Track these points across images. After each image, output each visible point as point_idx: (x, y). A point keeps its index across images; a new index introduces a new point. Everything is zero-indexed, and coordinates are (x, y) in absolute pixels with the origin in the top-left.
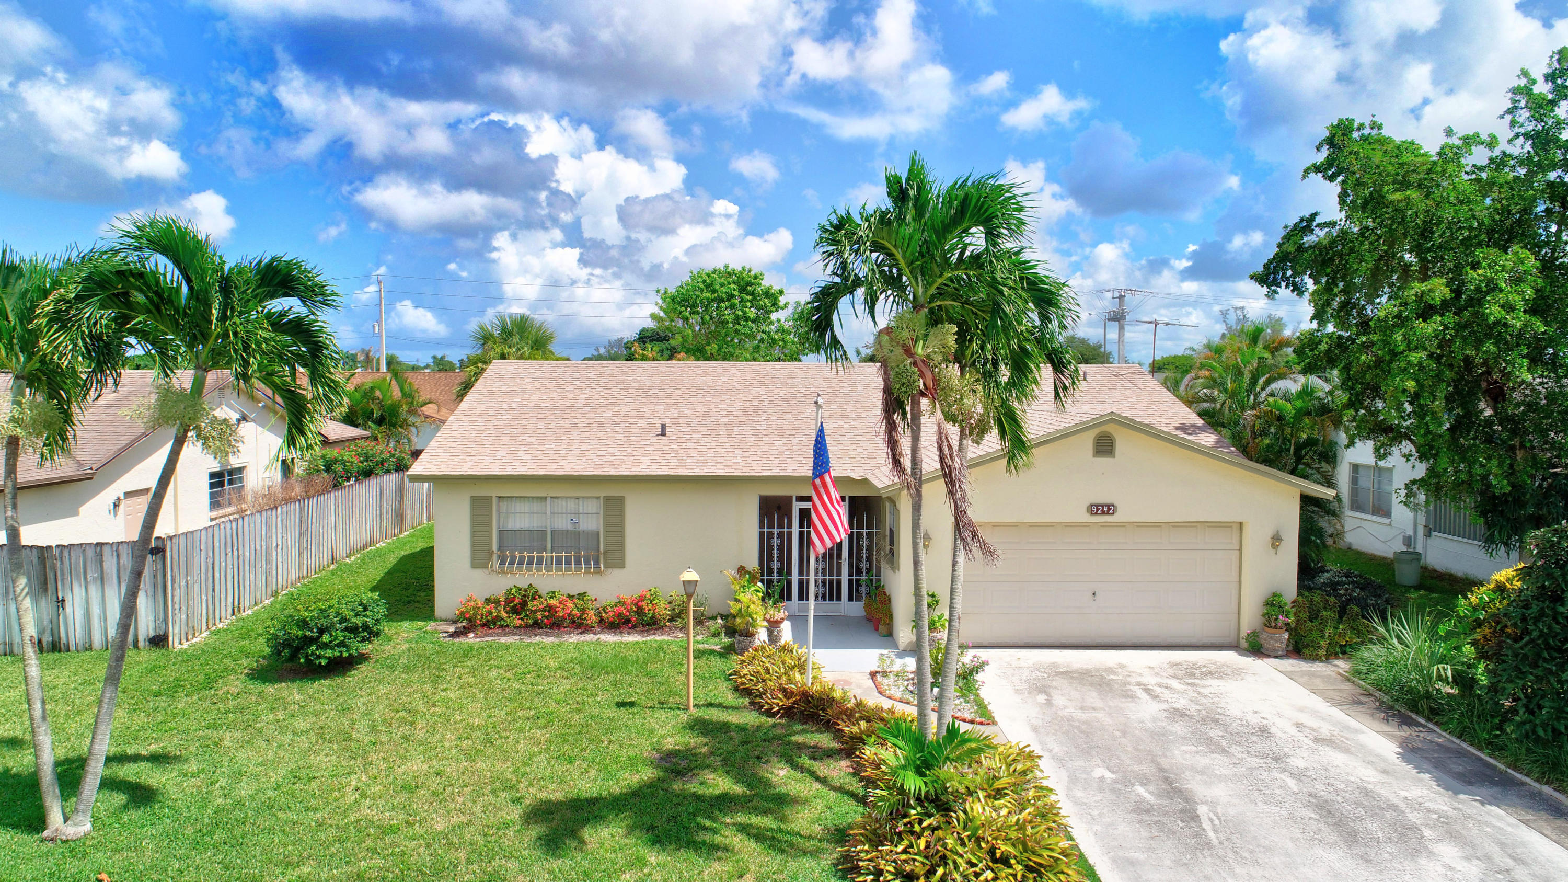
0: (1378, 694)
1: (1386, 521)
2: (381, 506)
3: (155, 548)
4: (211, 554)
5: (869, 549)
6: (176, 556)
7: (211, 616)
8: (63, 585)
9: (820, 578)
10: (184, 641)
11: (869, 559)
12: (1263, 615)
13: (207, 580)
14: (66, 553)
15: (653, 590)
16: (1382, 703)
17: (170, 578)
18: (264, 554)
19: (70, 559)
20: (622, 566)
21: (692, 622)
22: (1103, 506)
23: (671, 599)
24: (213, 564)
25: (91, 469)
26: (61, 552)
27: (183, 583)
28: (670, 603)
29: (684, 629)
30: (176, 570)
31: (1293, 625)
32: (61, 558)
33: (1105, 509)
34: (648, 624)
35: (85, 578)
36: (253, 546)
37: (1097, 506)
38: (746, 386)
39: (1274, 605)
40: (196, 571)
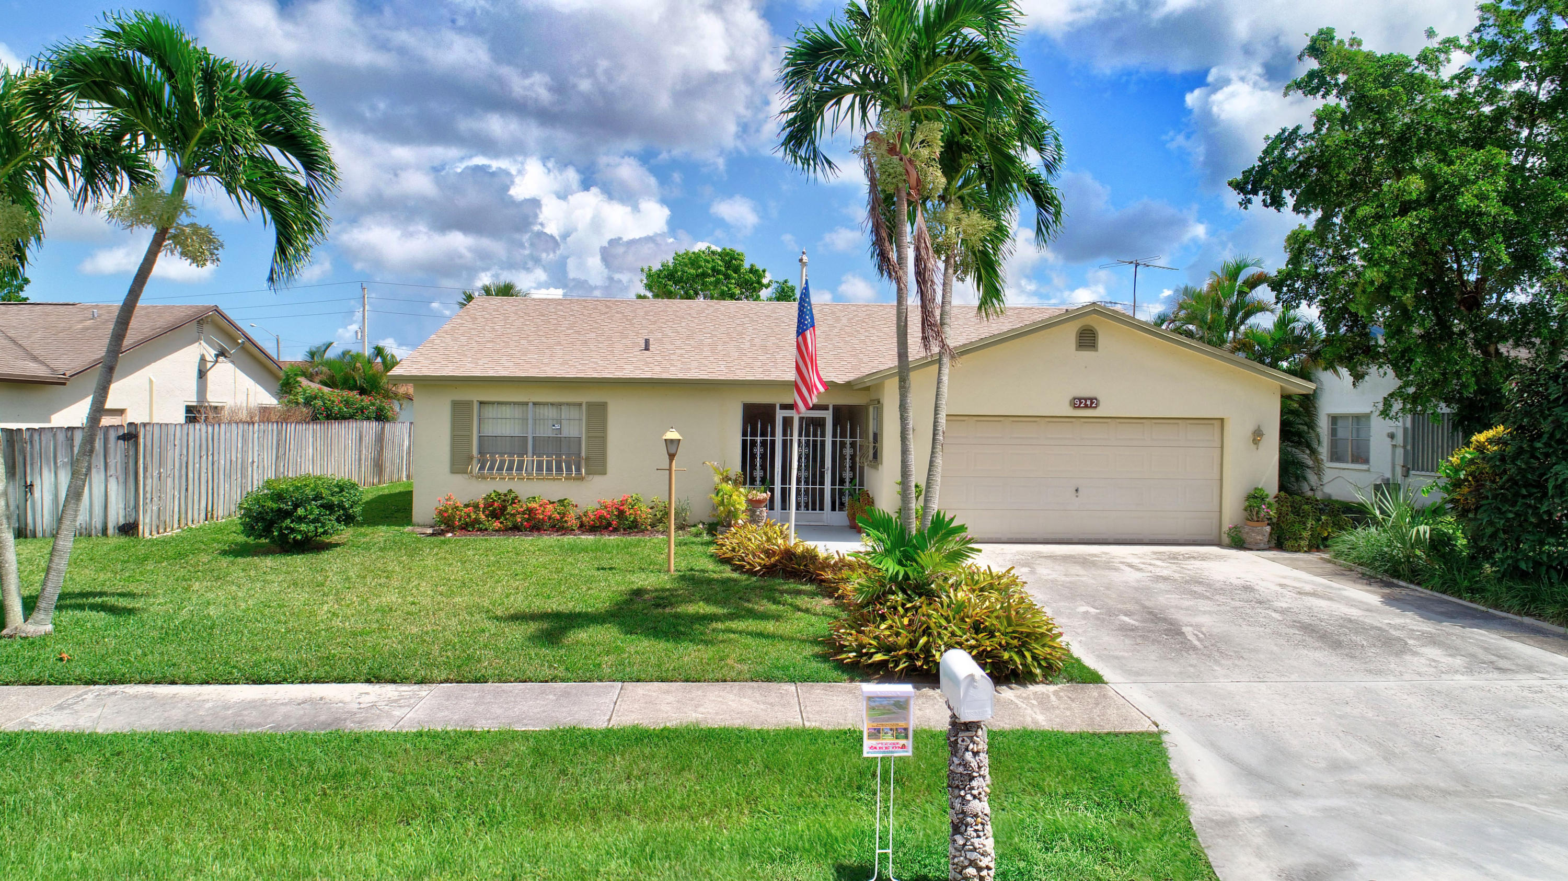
0: (1360, 569)
1: (1364, 467)
2: (360, 452)
3: (128, 434)
4: (185, 452)
5: (853, 458)
6: (149, 444)
7: (183, 516)
8: (32, 469)
9: (803, 486)
10: (154, 533)
11: (853, 468)
12: (1246, 510)
13: (180, 477)
14: (36, 437)
15: (634, 496)
16: (1363, 574)
17: (142, 466)
18: (239, 466)
19: (40, 443)
20: (604, 473)
21: (673, 527)
22: (1086, 400)
23: (652, 504)
24: (187, 463)
25: (64, 374)
26: (31, 436)
27: (155, 474)
28: (652, 508)
29: (666, 532)
30: (148, 459)
31: (1275, 520)
32: (31, 442)
33: (1089, 402)
34: (630, 528)
35: (55, 463)
36: (228, 456)
37: (1080, 399)
38: (730, 317)
39: (1257, 497)
40: (170, 466)
